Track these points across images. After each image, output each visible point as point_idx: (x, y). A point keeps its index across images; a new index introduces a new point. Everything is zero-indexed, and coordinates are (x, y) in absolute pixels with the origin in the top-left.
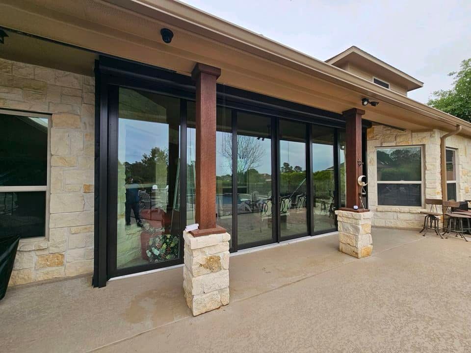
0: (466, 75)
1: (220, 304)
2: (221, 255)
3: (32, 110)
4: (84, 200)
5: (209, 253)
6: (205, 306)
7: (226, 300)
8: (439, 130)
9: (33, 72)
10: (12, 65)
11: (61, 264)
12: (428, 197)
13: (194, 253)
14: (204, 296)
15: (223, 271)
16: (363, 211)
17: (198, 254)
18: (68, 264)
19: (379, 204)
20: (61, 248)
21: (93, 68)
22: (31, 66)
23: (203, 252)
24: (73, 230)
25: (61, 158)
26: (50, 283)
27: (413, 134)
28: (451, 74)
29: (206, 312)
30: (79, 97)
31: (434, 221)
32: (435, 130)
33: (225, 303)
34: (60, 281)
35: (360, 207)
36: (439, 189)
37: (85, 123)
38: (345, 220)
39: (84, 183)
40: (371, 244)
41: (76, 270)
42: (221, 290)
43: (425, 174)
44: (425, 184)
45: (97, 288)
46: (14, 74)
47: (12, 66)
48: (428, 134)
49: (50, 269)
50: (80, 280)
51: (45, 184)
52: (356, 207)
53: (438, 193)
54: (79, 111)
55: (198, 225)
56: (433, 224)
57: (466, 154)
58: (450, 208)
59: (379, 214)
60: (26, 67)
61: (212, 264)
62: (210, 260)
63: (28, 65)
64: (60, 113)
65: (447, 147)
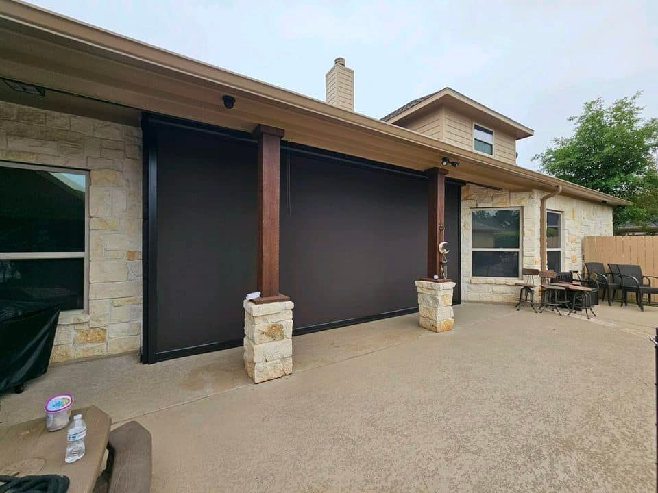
0: (588, 121)
1: (282, 373)
2: (284, 324)
3: (67, 165)
4: (127, 268)
5: (272, 321)
6: (267, 374)
7: (289, 369)
8: (538, 191)
9: (68, 122)
10: (45, 114)
11: (102, 340)
12: (525, 267)
13: (256, 321)
14: (267, 363)
15: (285, 340)
16: (444, 281)
17: (260, 321)
18: (110, 340)
19: (473, 275)
20: (102, 323)
21: (140, 119)
22: (66, 115)
23: (265, 320)
24: (116, 302)
25: (101, 221)
26: (92, 360)
27: (511, 194)
28: (571, 119)
29: (269, 380)
30: (121, 150)
31: (529, 294)
32: (534, 190)
33: (288, 373)
34: (102, 359)
35: (440, 277)
36: (537, 257)
37: (128, 180)
38: (425, 291)
39: (127, 249)
40: (453, 318)
41: (120, 347)
42: (284, 359)
43: (523, 240)
44: (523, 252)
45: (147, 365)
46: (47, 125)
47: (45, 116)
48: (527, 194)
49: (90, 345)
50: (125, 357)
51: (83, 250)
52: (436, 277)
53: (536, 262)
54: (120, 166)
55: (260, 293)
56: (529, 298)
57: (573, 217)
58: (550, 279)
59: (472, 286)
60: (61, 116)
61: (274, 332)
62: (272, 328)
63: (63, 114)
64: (100, 169)
65: (548, 210)
